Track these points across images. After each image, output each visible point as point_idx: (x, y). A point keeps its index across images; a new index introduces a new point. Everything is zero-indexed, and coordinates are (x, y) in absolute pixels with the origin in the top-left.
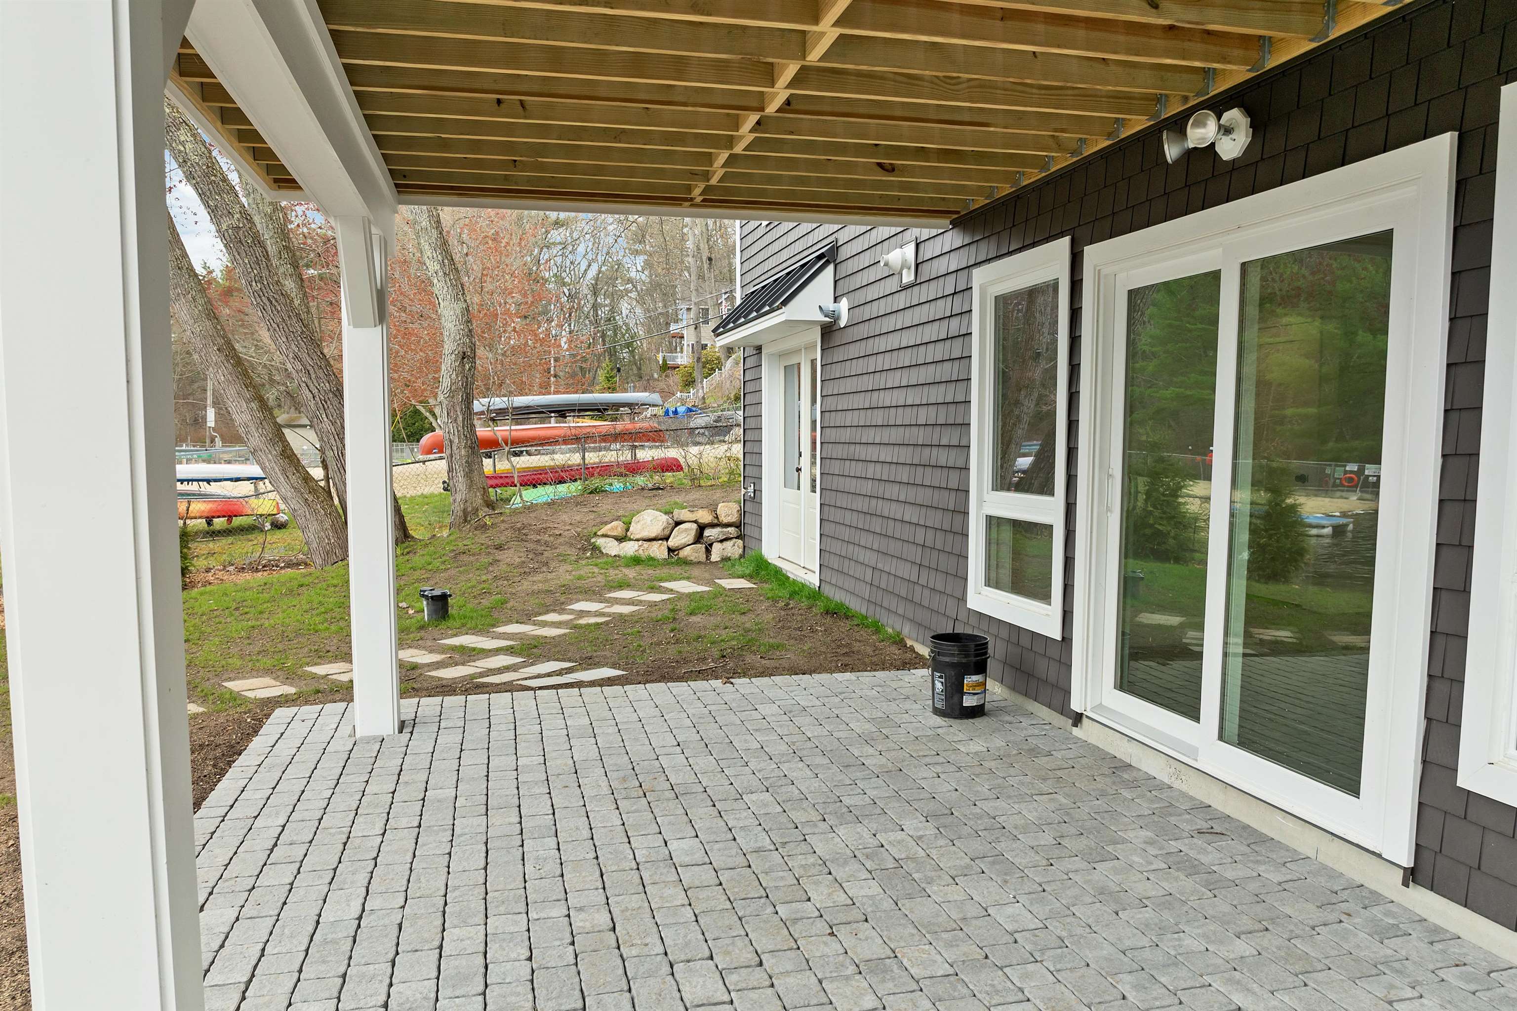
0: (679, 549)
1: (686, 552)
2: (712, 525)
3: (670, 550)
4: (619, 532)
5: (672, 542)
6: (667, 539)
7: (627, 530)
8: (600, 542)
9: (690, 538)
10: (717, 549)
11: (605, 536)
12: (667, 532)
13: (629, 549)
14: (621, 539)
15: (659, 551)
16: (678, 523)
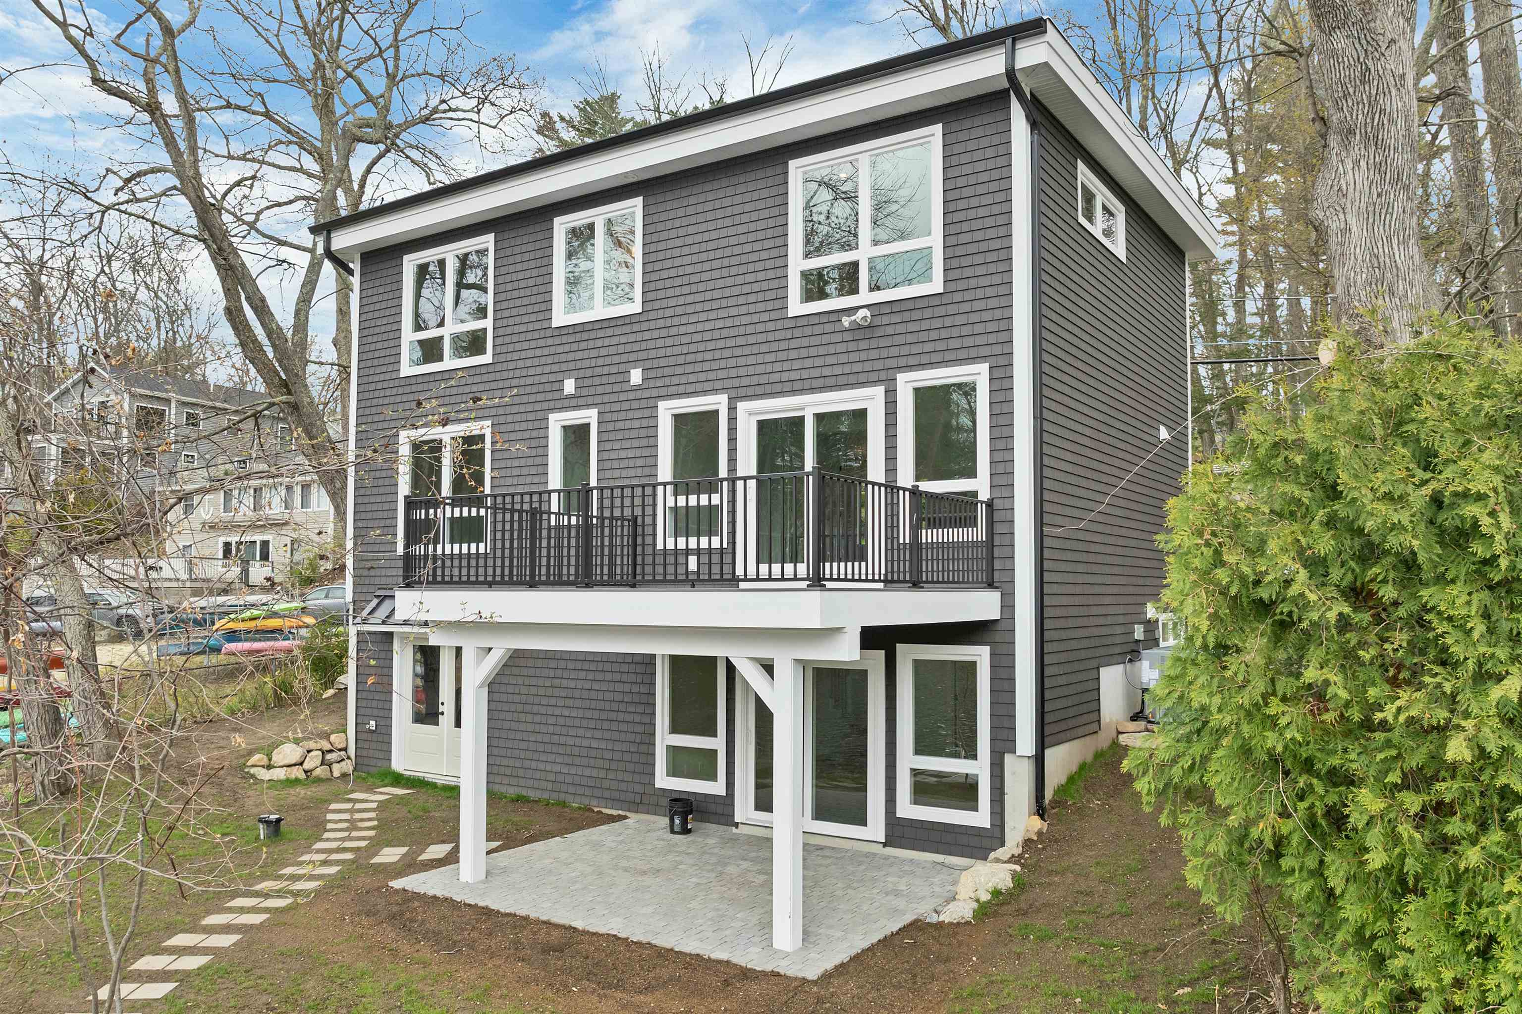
0: (311, 771)
1: (318, 772)
2: (331, 751)
3: (306, 772)
4: (265, 761)
5: (307, 766)
6: (301, 764)
7: (270, 760)
8: (253, 771)
9: (319, 762)
10: (336, 767)
11: (253, 766)
12: (300, 761)
13: (279, 774)
14: (269, 767)
15: (297, 773)
16: (309, 752)
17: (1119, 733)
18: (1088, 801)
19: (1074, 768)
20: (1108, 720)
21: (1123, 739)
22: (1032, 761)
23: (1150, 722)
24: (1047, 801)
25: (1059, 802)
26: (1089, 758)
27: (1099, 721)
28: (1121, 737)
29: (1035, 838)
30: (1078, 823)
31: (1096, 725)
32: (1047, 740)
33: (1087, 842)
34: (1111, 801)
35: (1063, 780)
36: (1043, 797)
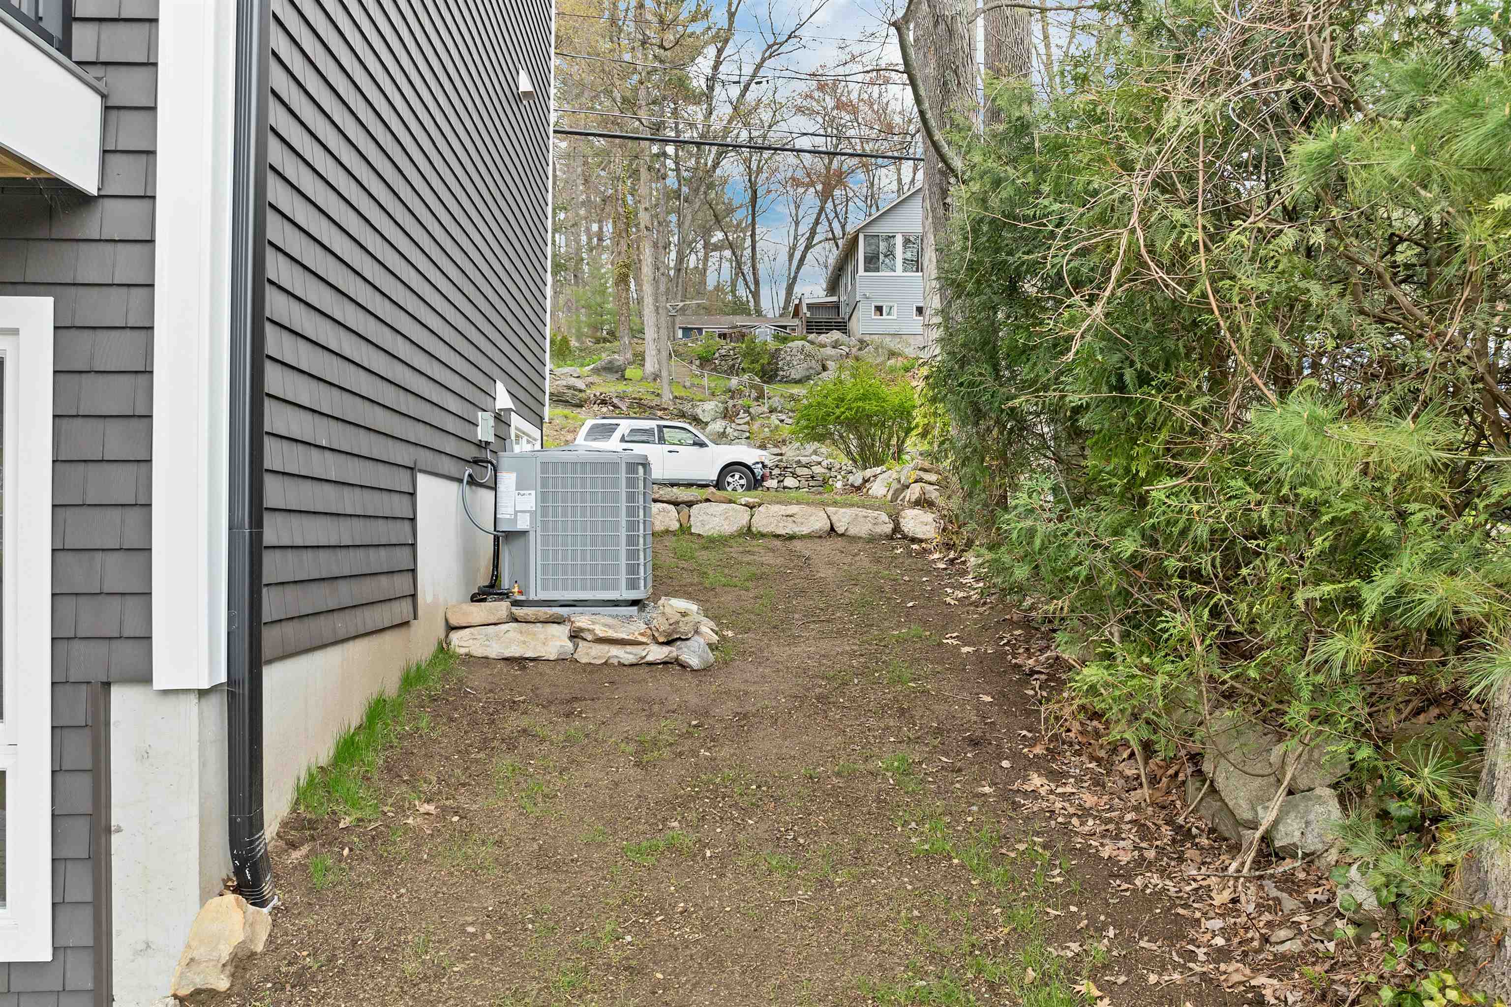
17: (451, 628)
18: (401, 809)
19: (355, 717)
20: (429, 599)
21: (461, 642)
22: (217, 708)
23: (516, 603)
24: (270, 829)
25: (312, 824)
26: (392, 687)
27: (414, 596)
28: (455, 636)
29: (222, 984)
30: (376, 893)
31: (406, 605)
32: (270, 637)
33: (411, 967)
34: (463, 799)
35: (324, 754)
36: (256, 823)
